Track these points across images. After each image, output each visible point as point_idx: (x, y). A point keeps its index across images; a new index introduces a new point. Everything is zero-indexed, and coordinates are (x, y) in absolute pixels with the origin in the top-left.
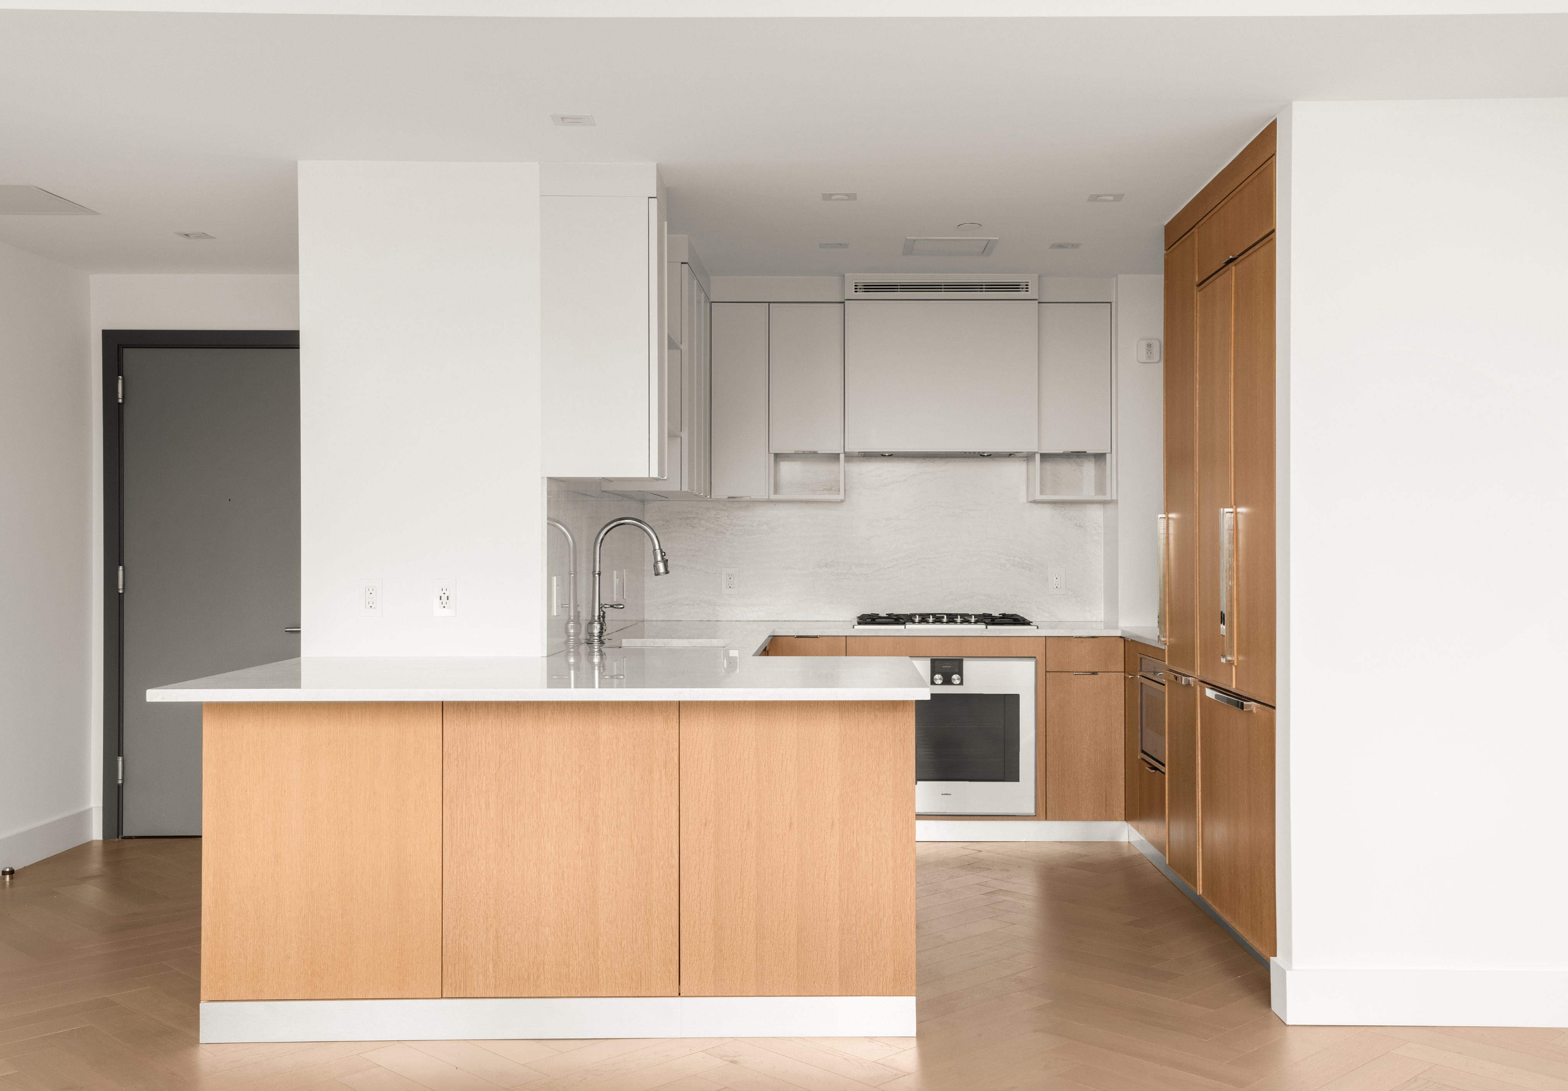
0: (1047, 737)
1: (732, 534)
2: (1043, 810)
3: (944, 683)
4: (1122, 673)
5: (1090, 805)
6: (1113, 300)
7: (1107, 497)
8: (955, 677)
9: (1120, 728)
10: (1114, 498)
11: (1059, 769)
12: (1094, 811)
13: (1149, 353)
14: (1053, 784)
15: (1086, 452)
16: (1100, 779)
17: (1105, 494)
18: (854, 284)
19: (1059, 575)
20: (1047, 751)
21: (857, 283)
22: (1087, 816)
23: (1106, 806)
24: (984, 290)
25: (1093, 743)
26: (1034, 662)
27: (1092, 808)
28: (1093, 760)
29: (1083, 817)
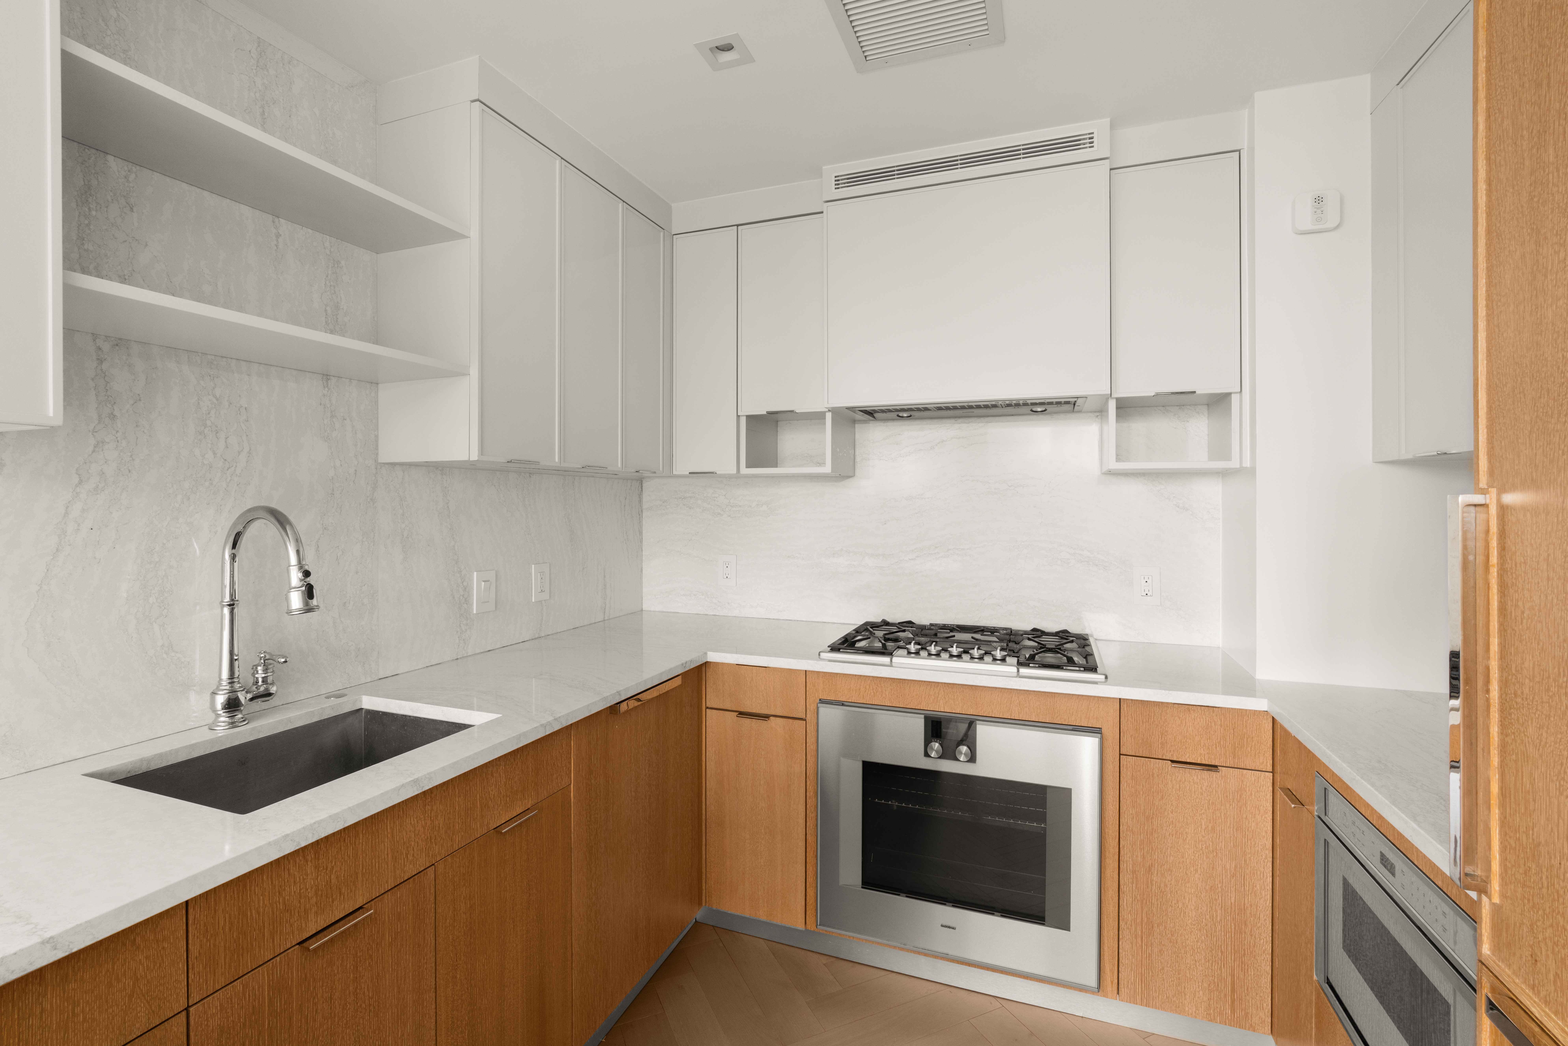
0: (1121, 862)
1: (730, 516)
2: (1112, 982)
3: (942, 756)
4: (1267, 774)
5: (1201, 993)
6: (1244, 146)
7: (1234, 464)
8: (964, 749)
9: (1262, 870)
10: (1247, 464)
11: (1142, 919)
12: (1209, 1004)
13: (1319, 211)
14: (1132, 944)
15: (1194, 392)
16: (1222, 952)
17: (1228, 458)
18: (834, 179)
19: (1150, 577)
20: (1122, 887)
21: (838, 176)
22: (1194, 1010)
23: (1233, 1001)
24: (1022, 156)
25: (1207, 888)
26: (1097, 740)
27: (1205, 999)
28: (1208, 917)
29: (1187, 1009)
